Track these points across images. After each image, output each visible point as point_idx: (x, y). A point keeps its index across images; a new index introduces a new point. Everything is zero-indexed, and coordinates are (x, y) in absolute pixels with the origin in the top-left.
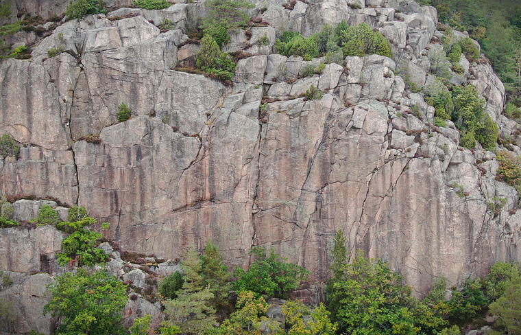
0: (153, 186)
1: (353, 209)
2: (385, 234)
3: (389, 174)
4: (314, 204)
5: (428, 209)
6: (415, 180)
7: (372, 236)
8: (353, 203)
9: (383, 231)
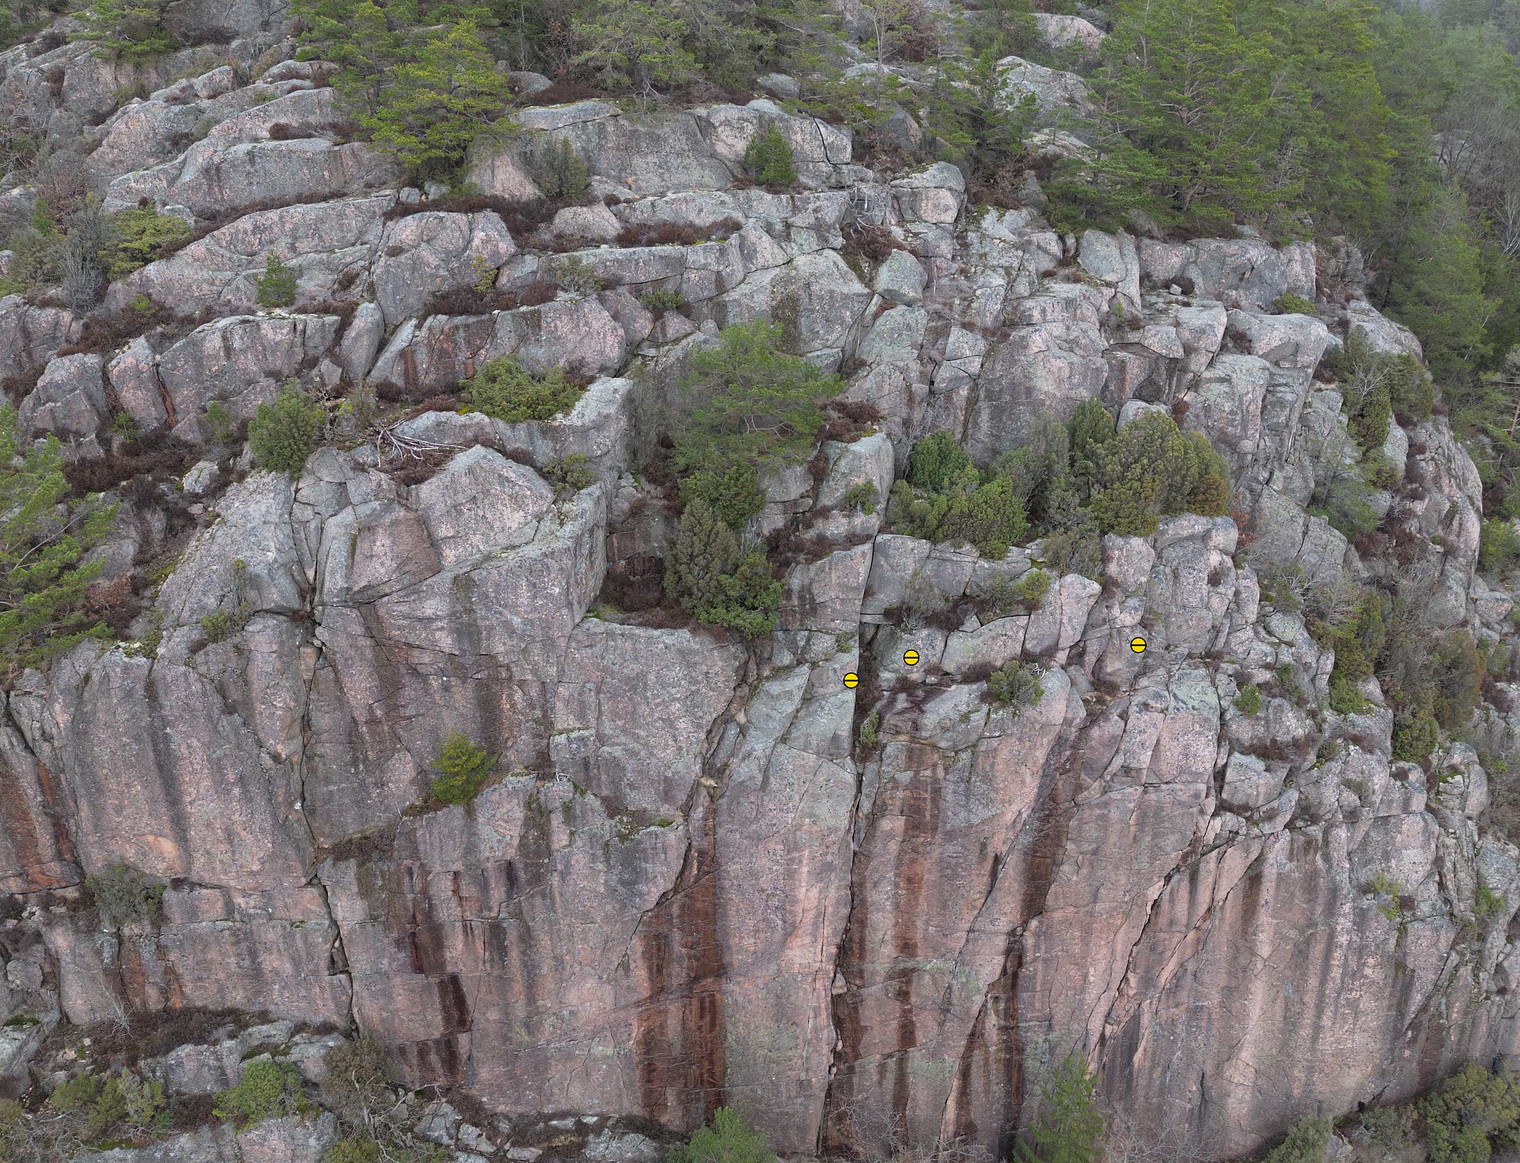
0: (559, 960)
1: (1102, 965)
2: (1180, 1013)
3: (1211, 880)
4: (1000, 960)
5: (1301, 953)
6: (1278, 887)
7: (1145, 1020)
8: (1104, 951)
9: (1177, 1006)
